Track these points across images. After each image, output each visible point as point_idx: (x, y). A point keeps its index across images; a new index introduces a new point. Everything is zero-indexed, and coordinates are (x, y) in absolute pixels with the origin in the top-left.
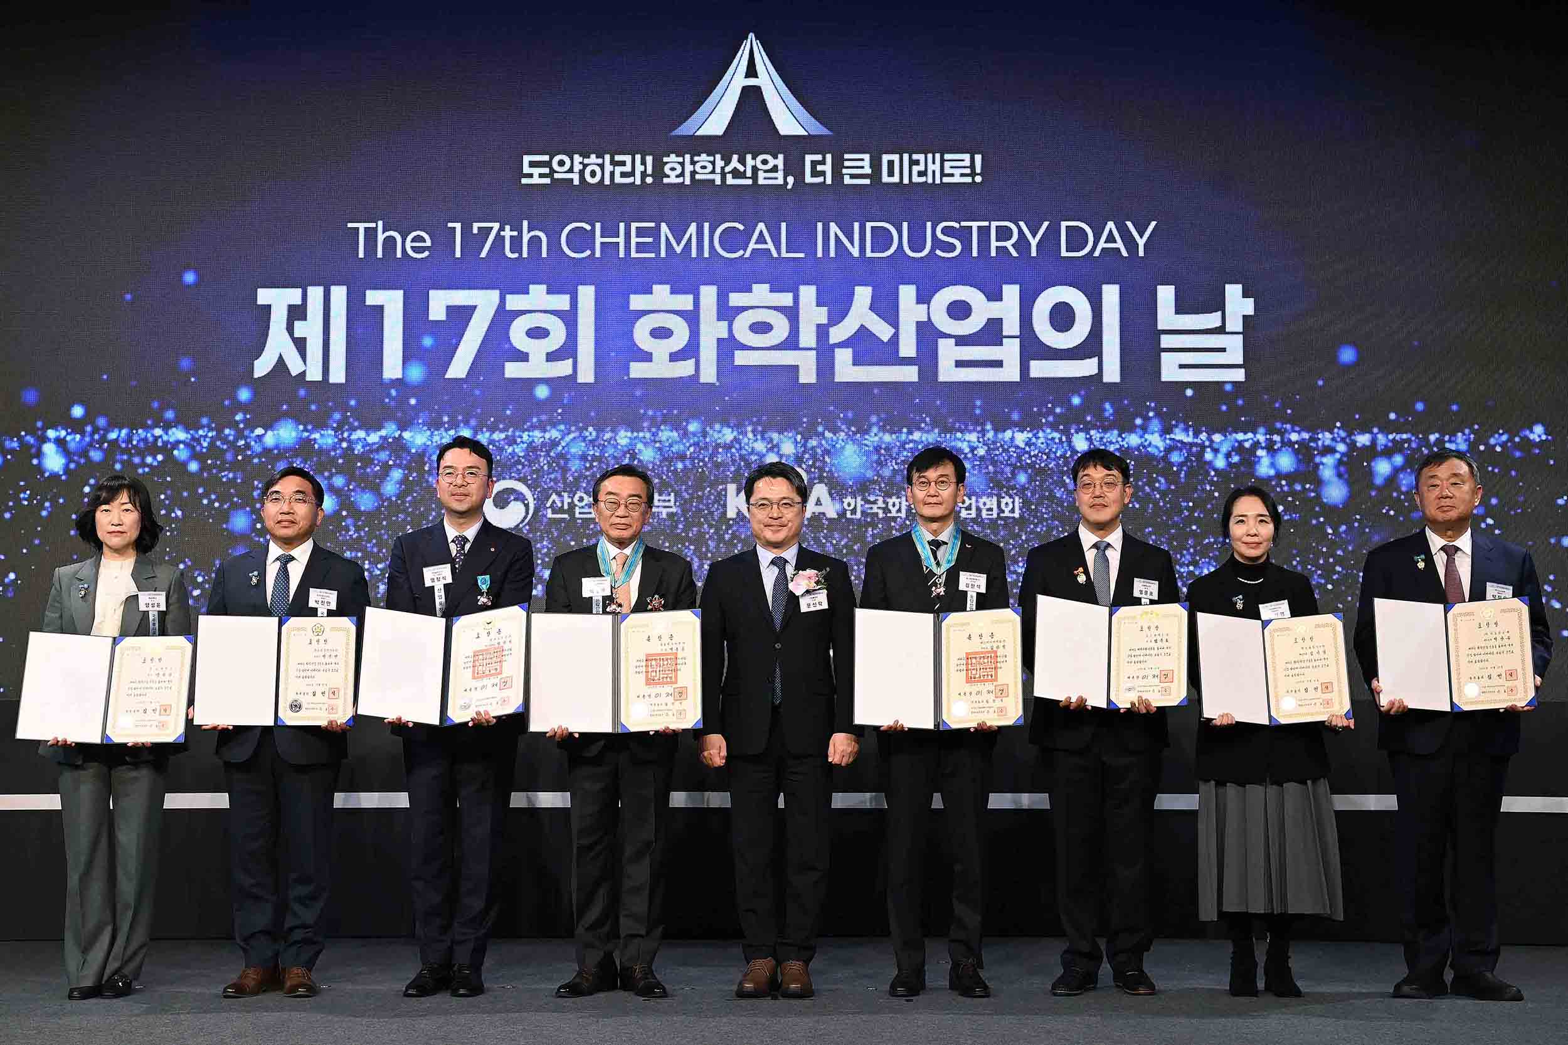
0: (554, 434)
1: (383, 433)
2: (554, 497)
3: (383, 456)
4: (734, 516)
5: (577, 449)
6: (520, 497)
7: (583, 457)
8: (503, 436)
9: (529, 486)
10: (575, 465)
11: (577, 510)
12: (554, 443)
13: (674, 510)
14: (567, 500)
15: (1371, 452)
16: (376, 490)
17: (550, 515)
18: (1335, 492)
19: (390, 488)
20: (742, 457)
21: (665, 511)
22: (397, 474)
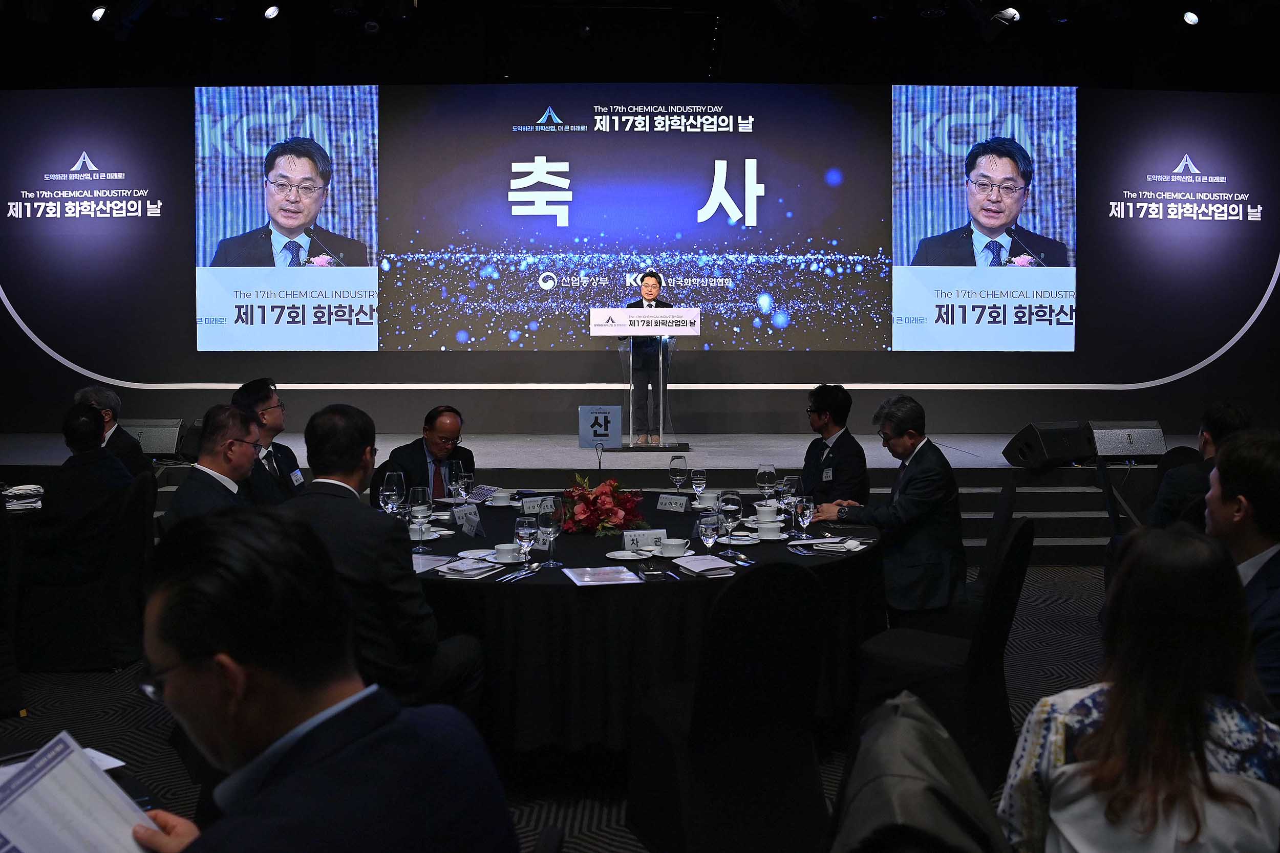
0: (565, 255)
2: (564, 279)
4: (629, 285)
6: (553, 279)
7: (574, 264)
8: (545, 256)
9: (556, 275)
10: (572, 267)
11: (573, 283)
12: (563, 260)
13: (608, 283)
14: (569, 280)
17: (563, 285)
20: (632, 264)
21: (604, 284)
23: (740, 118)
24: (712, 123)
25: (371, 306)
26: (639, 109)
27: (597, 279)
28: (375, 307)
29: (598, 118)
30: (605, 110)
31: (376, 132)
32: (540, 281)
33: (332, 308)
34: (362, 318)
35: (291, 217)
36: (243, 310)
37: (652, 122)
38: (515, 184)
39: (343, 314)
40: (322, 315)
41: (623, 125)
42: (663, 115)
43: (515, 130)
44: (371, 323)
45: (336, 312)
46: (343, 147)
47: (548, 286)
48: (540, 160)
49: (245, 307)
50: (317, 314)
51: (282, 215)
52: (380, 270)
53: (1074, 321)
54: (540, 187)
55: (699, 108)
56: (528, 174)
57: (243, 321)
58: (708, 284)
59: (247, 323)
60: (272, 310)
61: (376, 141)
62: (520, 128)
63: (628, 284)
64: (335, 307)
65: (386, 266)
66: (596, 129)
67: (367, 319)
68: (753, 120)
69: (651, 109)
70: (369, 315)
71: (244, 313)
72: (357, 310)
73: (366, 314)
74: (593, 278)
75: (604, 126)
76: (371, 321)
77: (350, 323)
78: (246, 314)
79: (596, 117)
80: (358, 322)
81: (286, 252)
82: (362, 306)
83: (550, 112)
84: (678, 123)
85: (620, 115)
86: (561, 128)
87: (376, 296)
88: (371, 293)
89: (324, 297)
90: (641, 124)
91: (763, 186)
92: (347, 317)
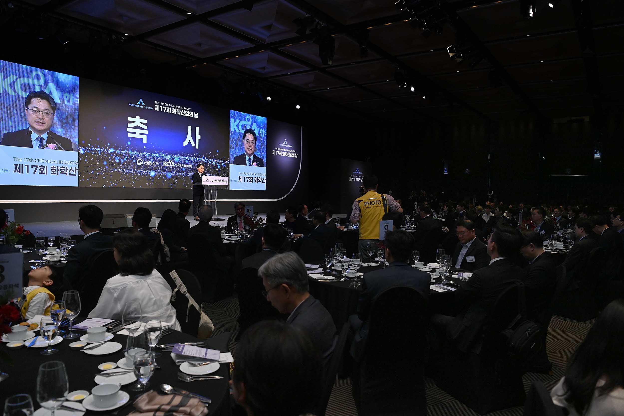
0: (145, 153)
1: (125, 151)
2: (145, 162)
3: (124, 155)
5: (148, 155)
6: (141, 161)
7: (148, 157)
8: (139, 153)
9: (142, 160)
10: (147, 158)
11: (147, 163)
12: (145, 155)
13: (158, 164)
15: (221, 163)
16: (123, 159)
17: (144, 164)
18: (219, 167)
19: (125, 159)
20: (165, 158)
22: (126, 157)
23: (195, 113)
24: (188, 114)
25: (75, 168)
26: (168, 105)
27: (155, 163)
28: (77, 168)
29: (156, 106)
30: (158, 103)
31: (78, 96)
32: (137, 162)
33: (59, 168)
34: (72, 173)
35: (41, 125)
36: (18, 167)
37: (172, 110)
38: (129, 125)
39: (64, 170)
40: (54, 171)
41: (163, 109)
42: (175, 108)
43: (129, 105)
44: (76, 175)
45: (61, 170)
46: (64, 100)
47: (140, 164)
48: (138, 117)
49: (19, 165)
50: (53, 170)
51: (36, 124)
52: (79, 153)
53: (265, 182)
54: (137, 127)
55: (185, 108)
56: (134, 122)
57: (18, 172)
58: (186, 167)
59: (20, 173)
60: (32, 167)
61: (78, 100)
62: (131, 105)
63: (164, 165)
64: (60, 168)
65: (82, 152)
66: (155, 109)
67: (74, 173)
68: (198, 114)
69: (171, 105)
70: (74, 172)
71: (18, 168)
72: (69, 169)
73: (73, 171)
74: (154, 162)
75: (158, 109)
76: (75, 174)
77: (67, 175)
78: (19, 168)
79: (155, 105)
80: (70, 174)
81: (37, 141)
82: (72, 168)
83: (141, 101)
84: (179, 112)
85: (163, 106)
86: (144, 107)
87: (77, 164)
88: (76, 163)
89: (56, 163)
90: (169, 110)
91: (200, 136)
92: (65, 172)
